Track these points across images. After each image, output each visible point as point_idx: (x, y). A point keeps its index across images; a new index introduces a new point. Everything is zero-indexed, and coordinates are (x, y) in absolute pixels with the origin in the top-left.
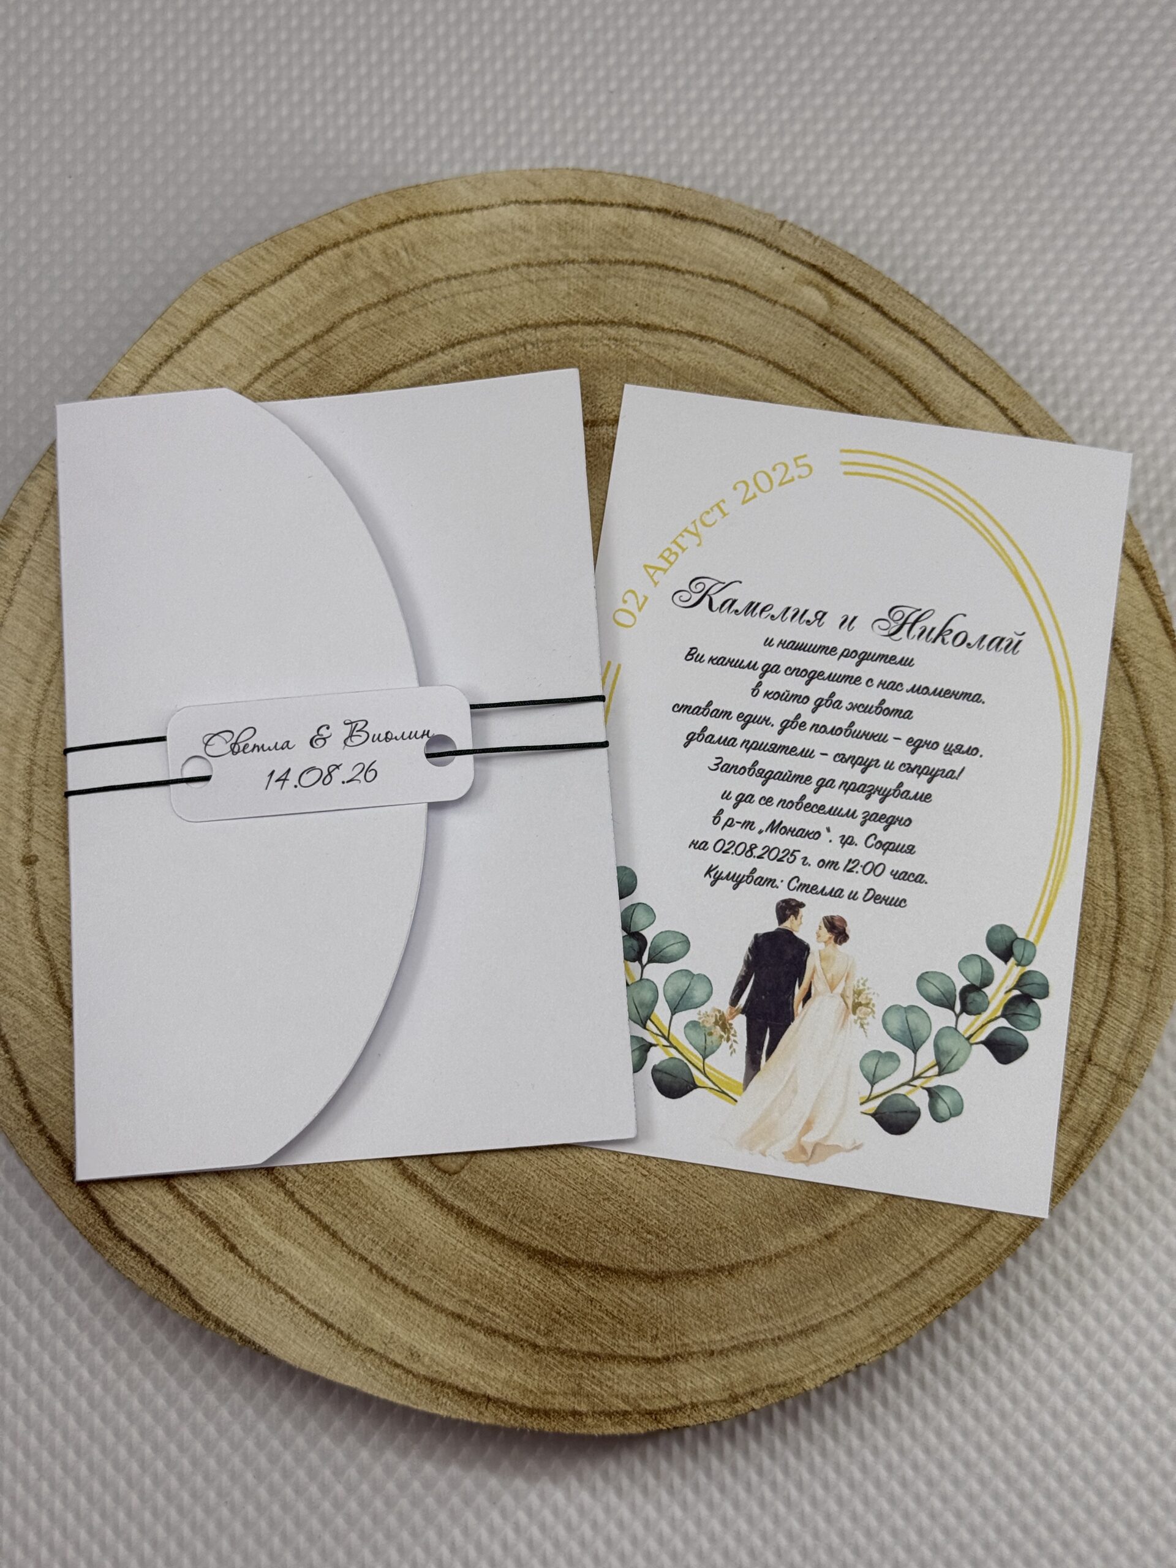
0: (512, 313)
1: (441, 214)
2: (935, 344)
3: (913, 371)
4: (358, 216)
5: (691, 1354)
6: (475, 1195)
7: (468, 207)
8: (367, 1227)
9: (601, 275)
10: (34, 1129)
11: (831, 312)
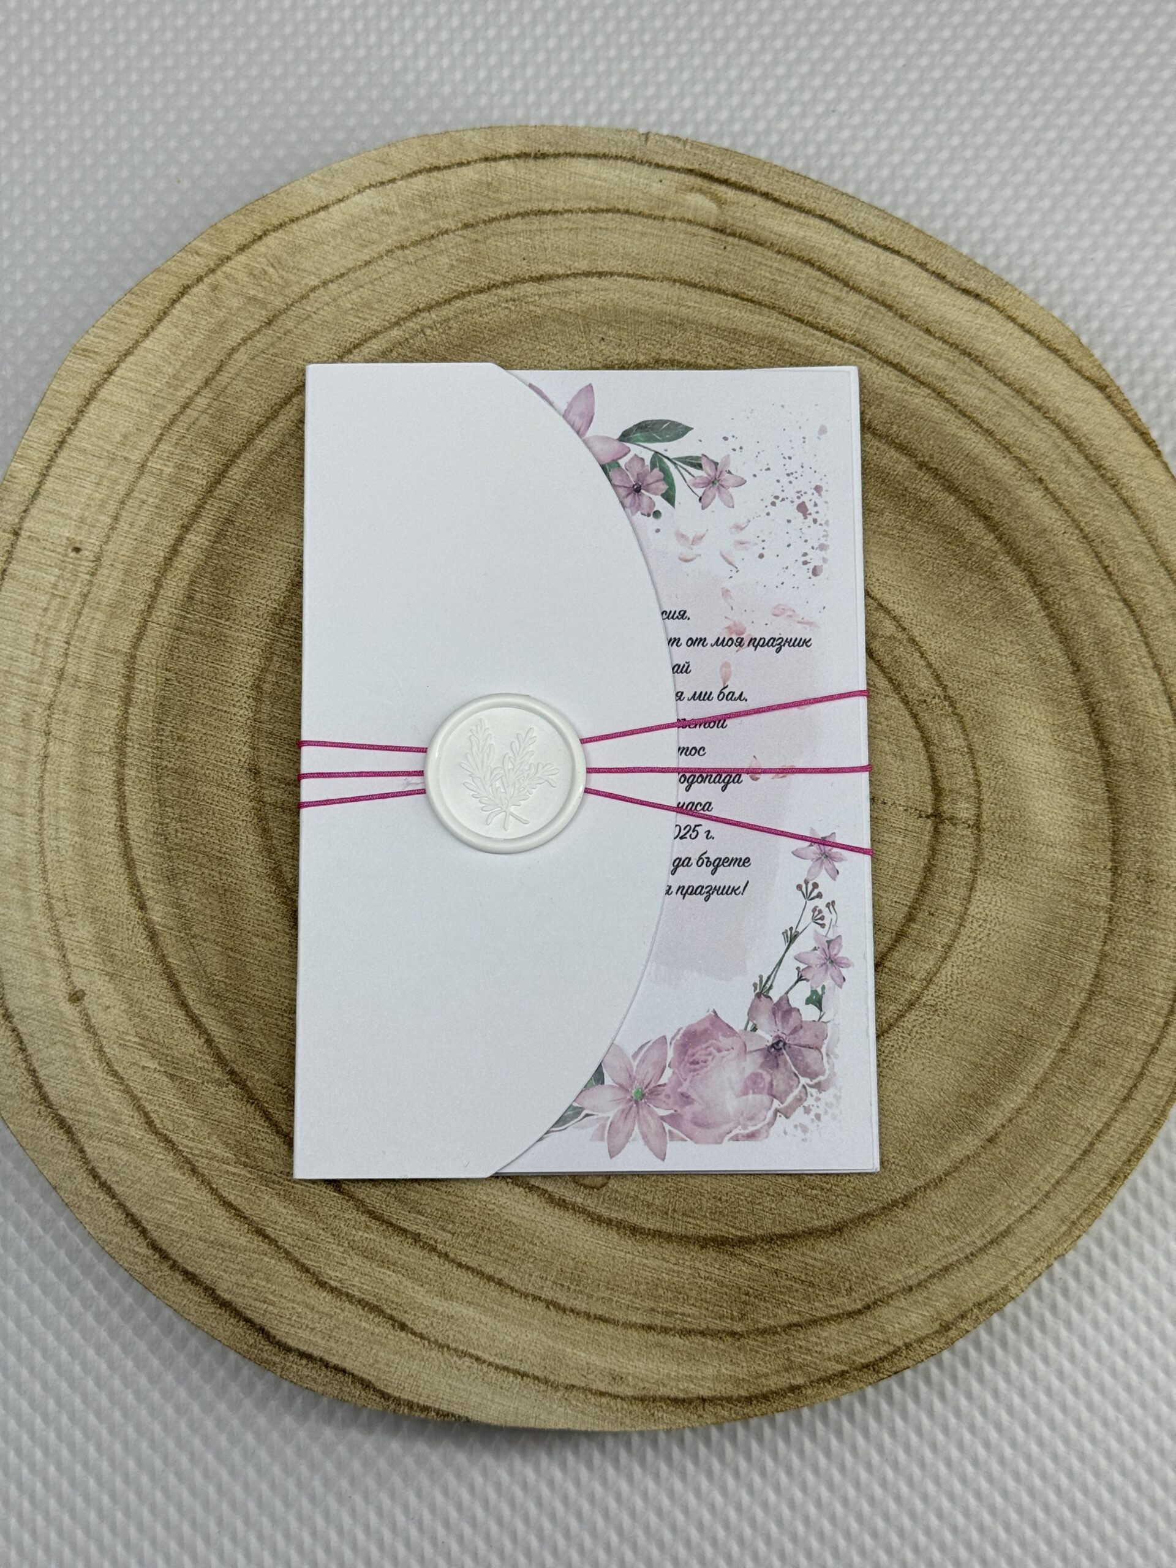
0: (400, 301)
1: (298, 219)
2: (835, 217)
3: (821, 250)
4: (213, 244)
5: (890, 1296)
6: (629, 1200)
7: (322, 205)
8: (530, 1265)
9: (479, 238)
10: (165, 1267)
11: (722, 213)
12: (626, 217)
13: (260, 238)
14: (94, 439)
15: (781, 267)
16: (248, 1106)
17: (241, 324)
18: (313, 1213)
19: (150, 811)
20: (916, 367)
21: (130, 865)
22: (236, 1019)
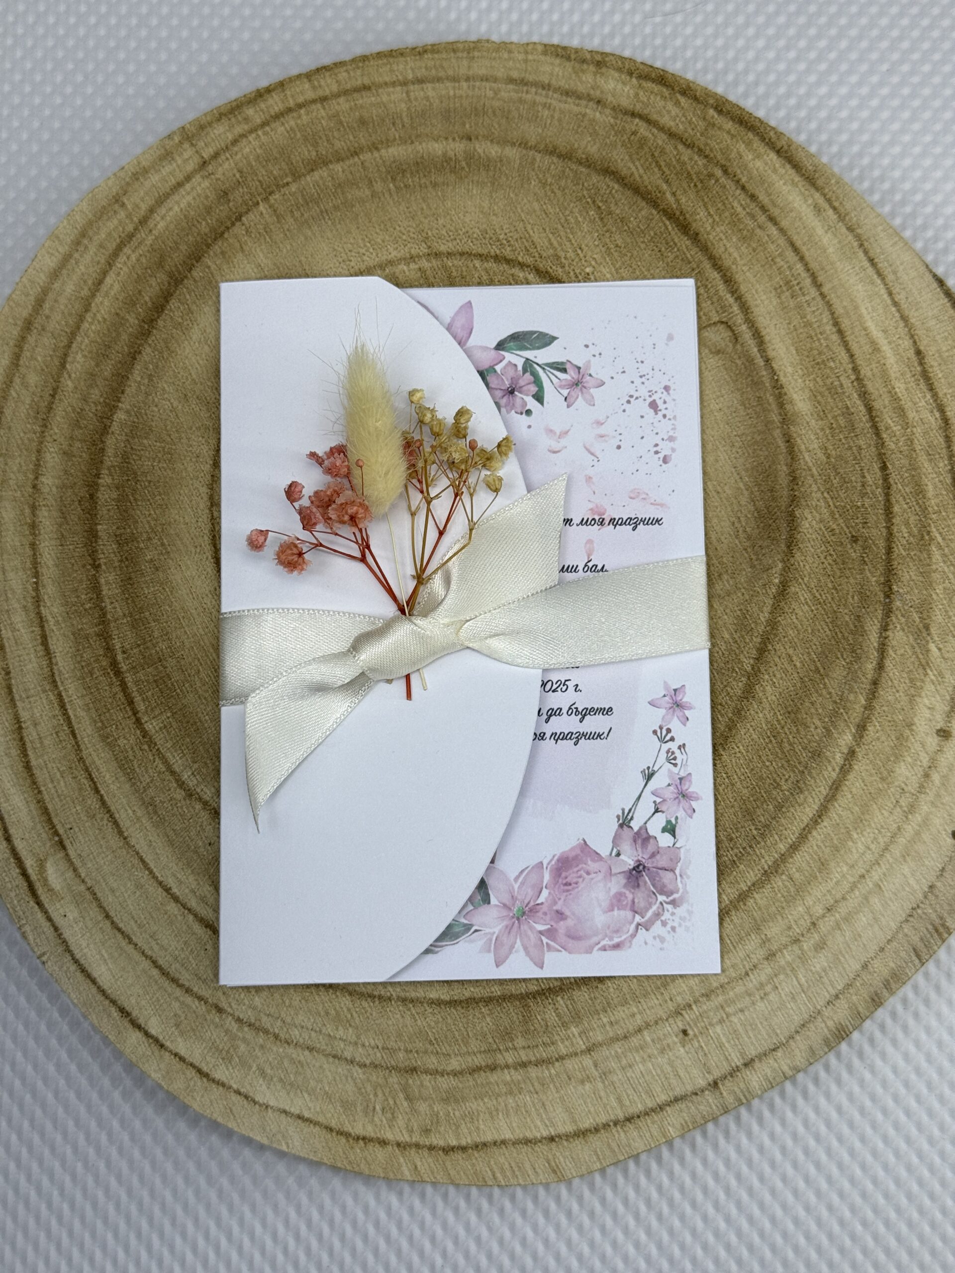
4: (400, 1165)
11: (48, 855)
12: (112, 914)
13: (364, 1139)
14: (605, 1100)
15: (48, 780)
16: (894, 567)
17: (433, 1089)
18: (914, 467)
19: (792, 810)
20: (33, 632)
21: (836, 787)
22: (855, 627)
